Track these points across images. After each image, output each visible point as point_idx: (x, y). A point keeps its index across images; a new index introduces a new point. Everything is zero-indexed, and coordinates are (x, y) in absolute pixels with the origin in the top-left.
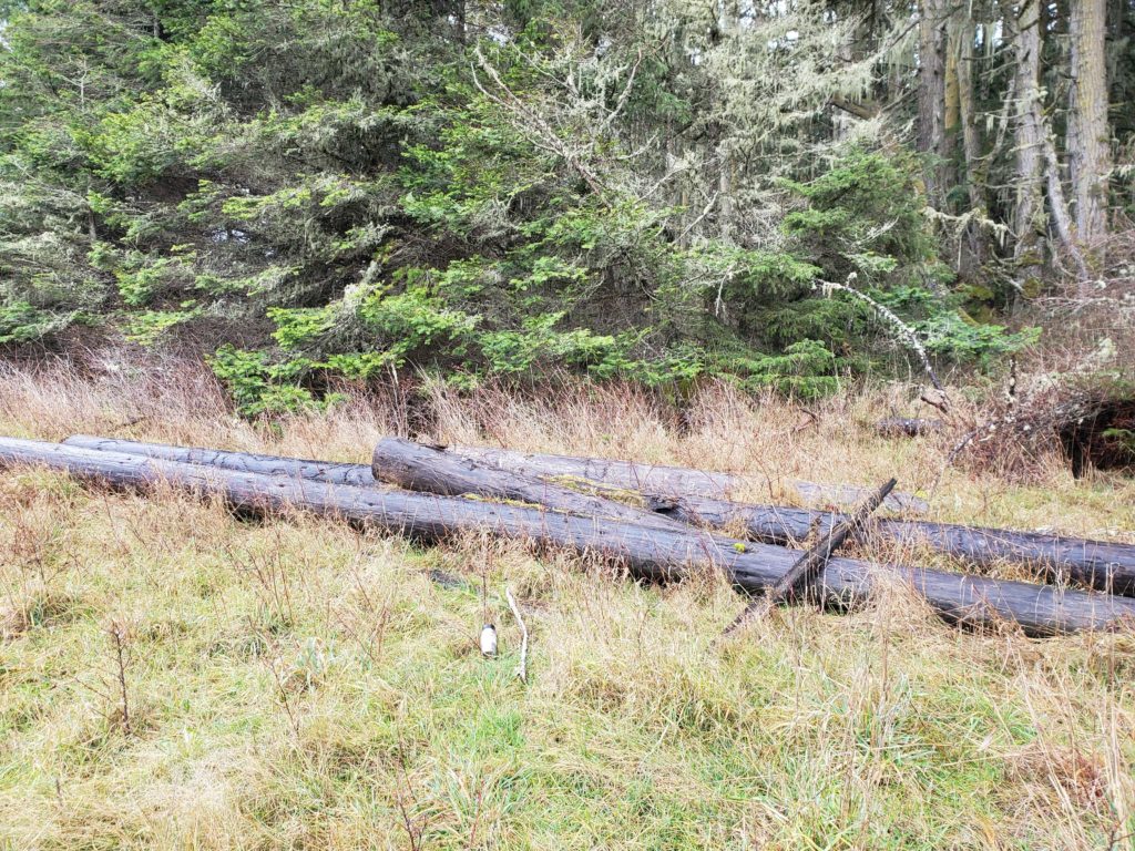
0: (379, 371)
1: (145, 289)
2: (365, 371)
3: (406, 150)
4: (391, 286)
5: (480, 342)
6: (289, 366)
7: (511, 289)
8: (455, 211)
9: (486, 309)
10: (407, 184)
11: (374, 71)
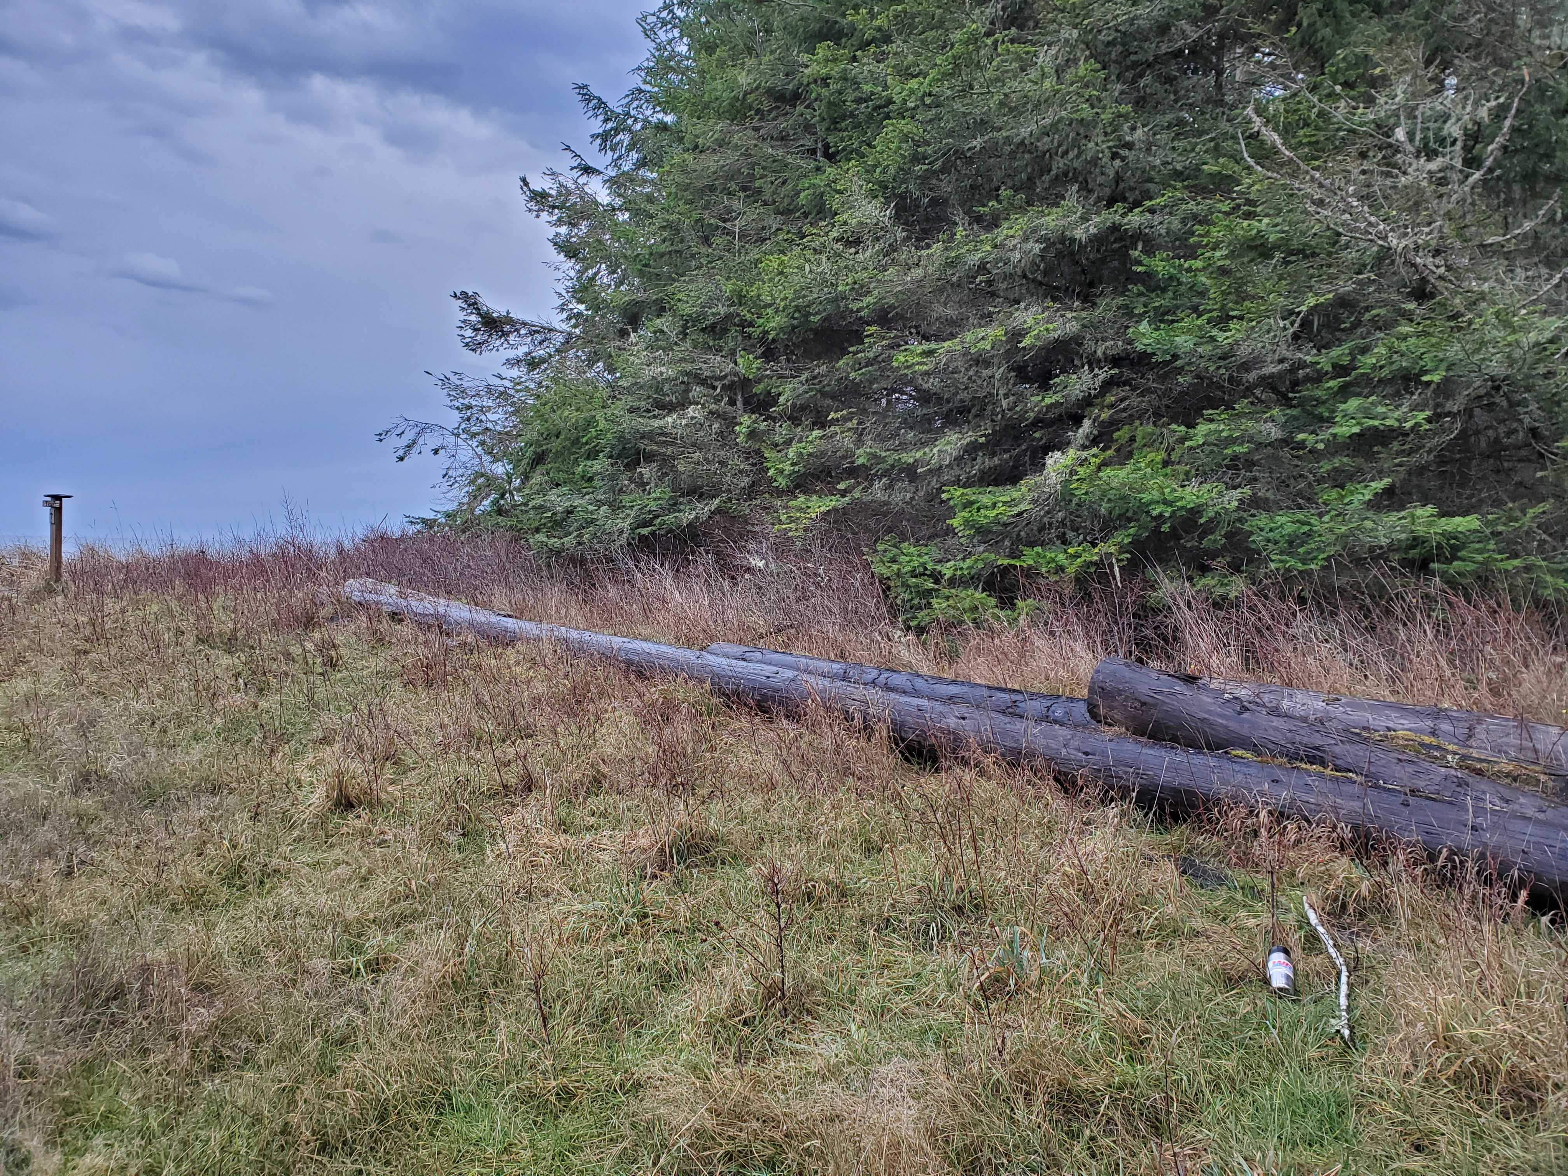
0: (1093, 569)
1: (797, 468)
2: (1071, 570)
3: (1139, 263)
4: (1110, 452)
5: (1246, 527)
6: (968, 562)
7: (1298, 449)
8: (1213, 339)
9: (1255, 479)
10: (1139, 310)
11: (1095, 161)
